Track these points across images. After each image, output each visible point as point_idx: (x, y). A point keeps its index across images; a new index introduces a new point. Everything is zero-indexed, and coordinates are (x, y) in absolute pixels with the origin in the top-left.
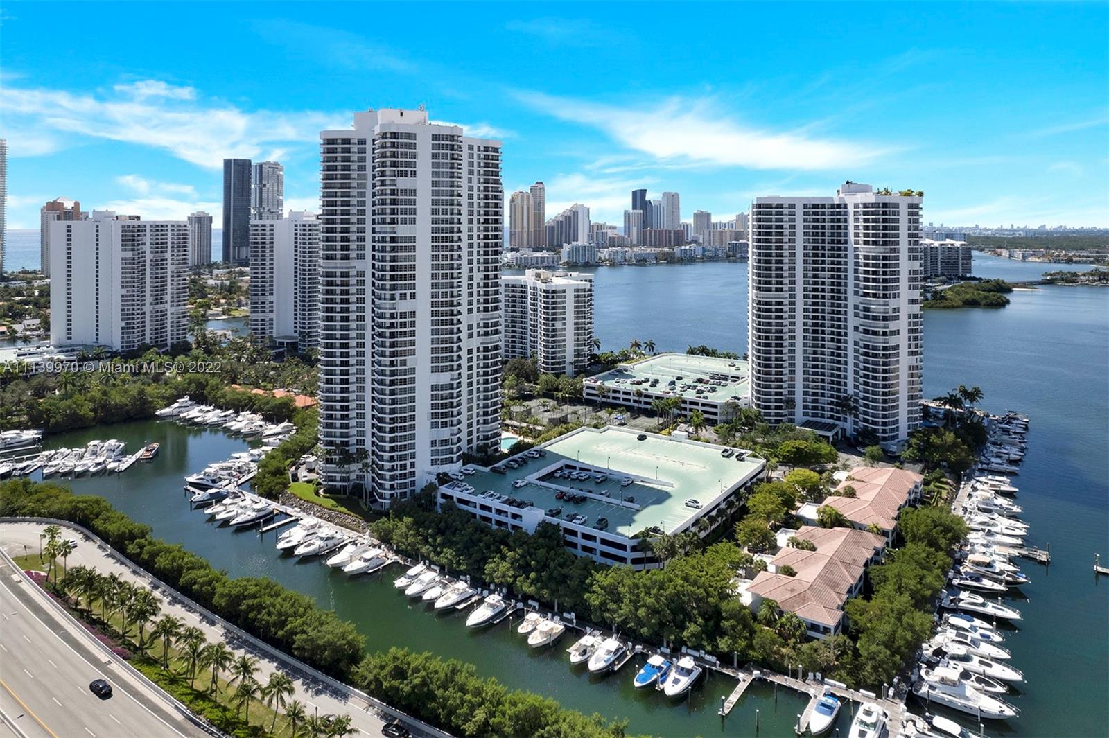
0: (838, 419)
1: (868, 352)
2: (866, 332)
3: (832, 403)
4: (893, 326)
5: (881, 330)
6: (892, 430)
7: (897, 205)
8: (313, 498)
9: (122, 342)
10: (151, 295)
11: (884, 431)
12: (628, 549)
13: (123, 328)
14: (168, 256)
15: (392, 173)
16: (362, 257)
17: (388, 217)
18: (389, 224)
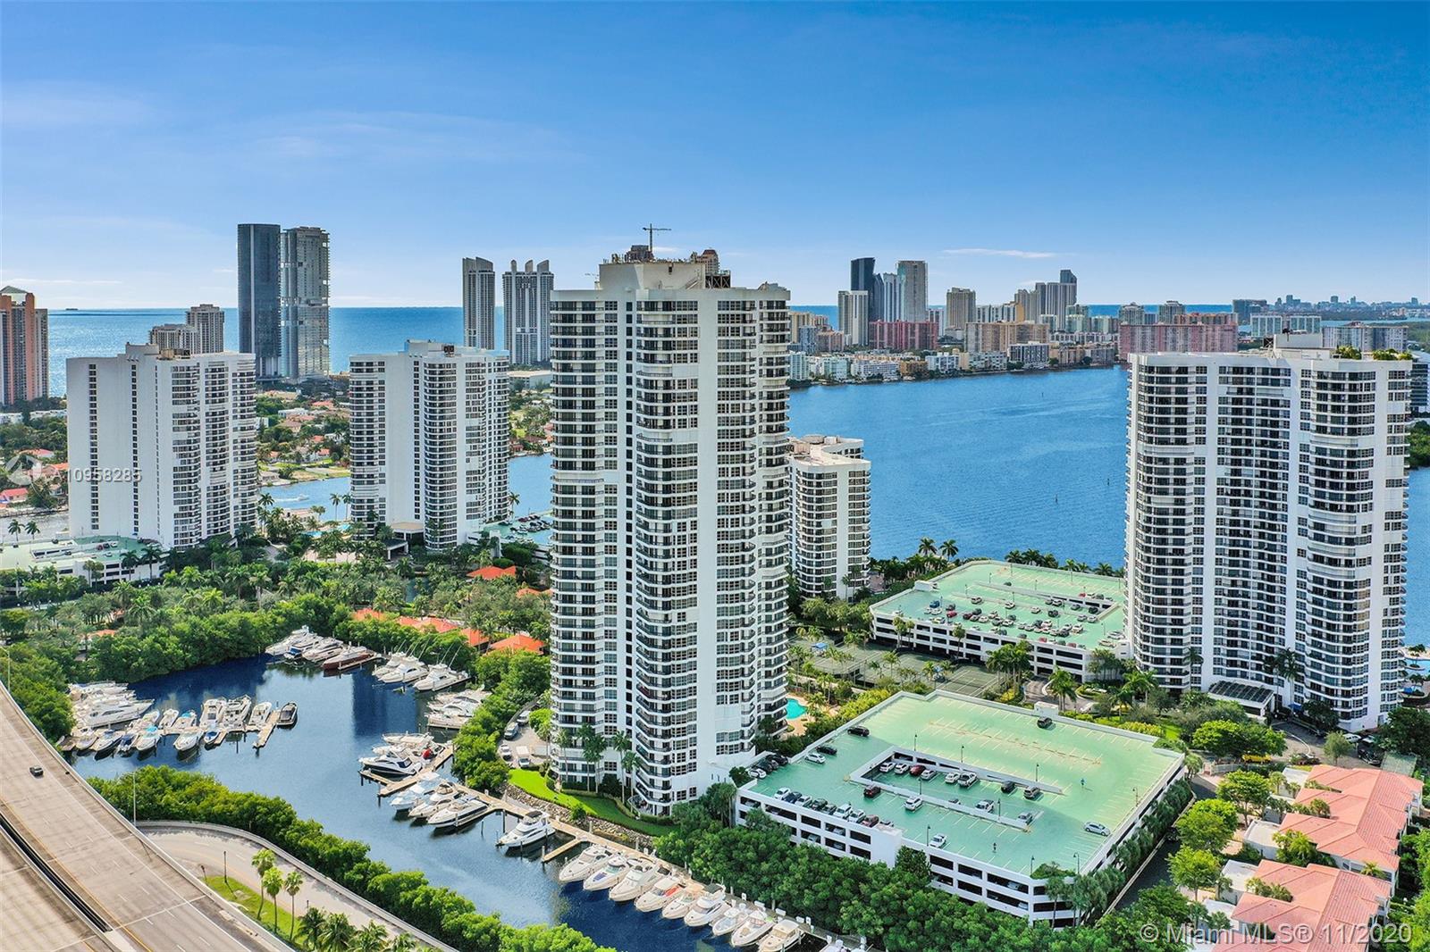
0: (1270, 681)
1: (1325, 591)
2: (1318, 559)
3: (1259, 657)
4: (1361, 551)
5: (1343, 559)
6: (1359, 703)
7: (1371, 375)
8: (550, 795)
9: (176, 535)
11: (1345, 705)
12: (1031, 890)
13: (176, 515)
15: (665, 359)
16: (611, 465)
17: (660, 419)
18: (661, 427)
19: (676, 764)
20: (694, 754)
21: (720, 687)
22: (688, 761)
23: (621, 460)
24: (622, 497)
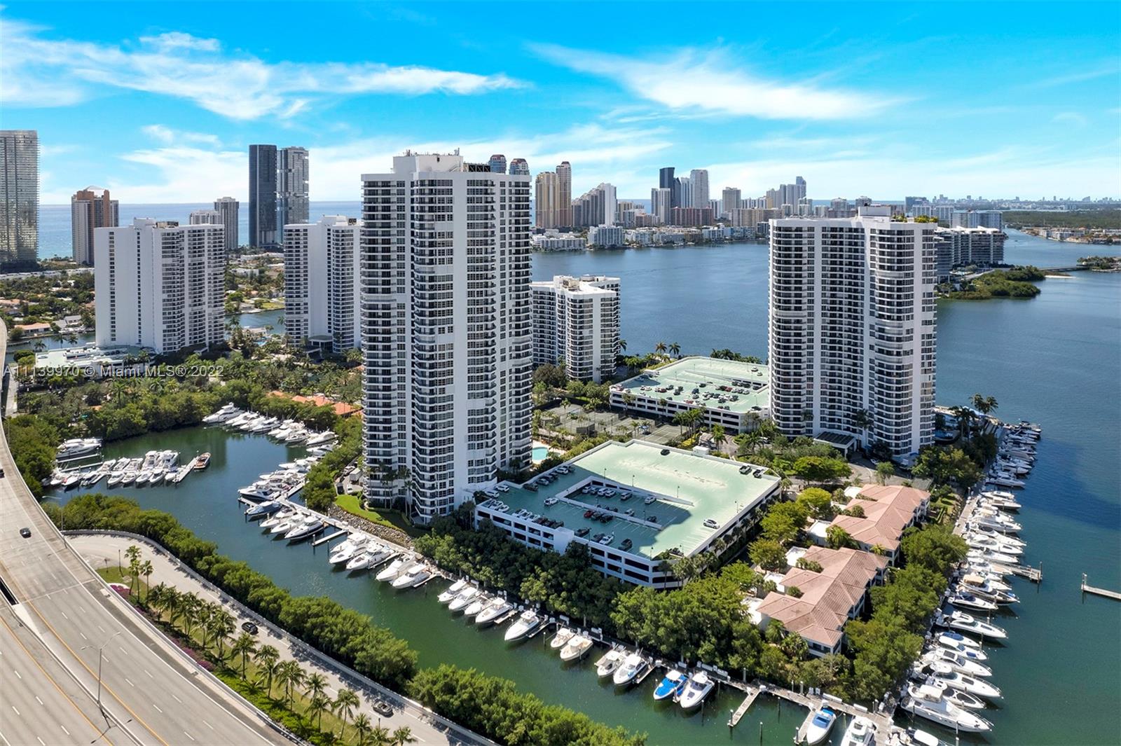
0: (854, 431)
1: (883, 371)
2: (881, 351)
3: (848, 416)
4: (906, 346)
5: (895, 351)
6: (905, 444)
7: (911, 232)
8: (359, 511)
9: (164, 345)
10: (190, 298)
11: (897, 445)
12: (650, 569)
13: (164, 331)
14: (205, 259)
15: (430, 218)
16: (401, 290)
17: (427, 258)
18: (428, 264)
19: (439, 490)
20: (452, 483)
21: (470, 438)
22: (448, 487)
23: (408, 287)
24: (408, 311)
